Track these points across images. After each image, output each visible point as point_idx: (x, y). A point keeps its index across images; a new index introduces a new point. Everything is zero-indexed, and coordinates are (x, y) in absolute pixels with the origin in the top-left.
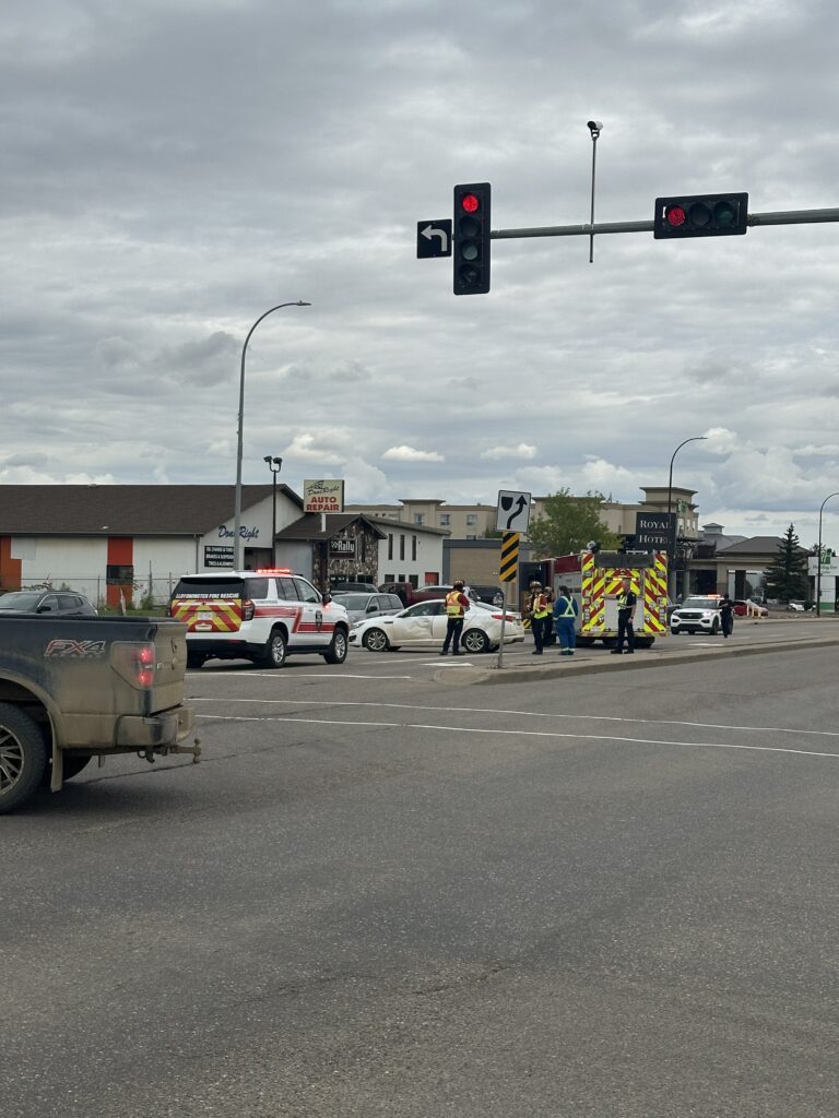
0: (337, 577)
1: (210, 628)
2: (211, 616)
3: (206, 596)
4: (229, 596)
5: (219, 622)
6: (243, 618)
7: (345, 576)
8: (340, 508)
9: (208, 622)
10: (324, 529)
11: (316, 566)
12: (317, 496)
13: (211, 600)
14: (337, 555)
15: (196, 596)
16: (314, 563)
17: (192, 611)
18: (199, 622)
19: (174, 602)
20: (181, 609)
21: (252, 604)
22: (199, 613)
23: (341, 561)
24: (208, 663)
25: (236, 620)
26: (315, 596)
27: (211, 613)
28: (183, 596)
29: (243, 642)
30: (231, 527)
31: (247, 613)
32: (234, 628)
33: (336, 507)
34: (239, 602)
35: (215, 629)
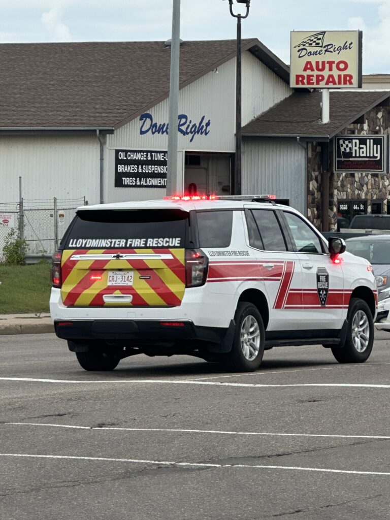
0: (350, 203)
1: (128, 299)
2: (131, 279)
3: (122, 243)
4: (162, 242)
5: (145, 289)
6: (189, 282)
7: (365, 203)
8: (355, 80)
9: (126, 290)
10: (326, 119)
11: (313, 185)
12: (313, 59)
13: (130, 249)
14: (350, 164)
15: (104, 243)
16: (309, 179)
17: (98, 268)
18: (110, 290)
19: (67, 254)
20: (77, 266)
21: (203, 257)
22: (110, 274)
23: (357, 175)
24: (127, 362)
25: (175, 286)
26: (314, 242)
27: (131, 274)
28: (81, 242)
29: (190, 324)
30: (161, 115)
31: (194, 274)
32: (172, 301)
33: (348, 79)
34: (180, 254)
35: (139, 302)
